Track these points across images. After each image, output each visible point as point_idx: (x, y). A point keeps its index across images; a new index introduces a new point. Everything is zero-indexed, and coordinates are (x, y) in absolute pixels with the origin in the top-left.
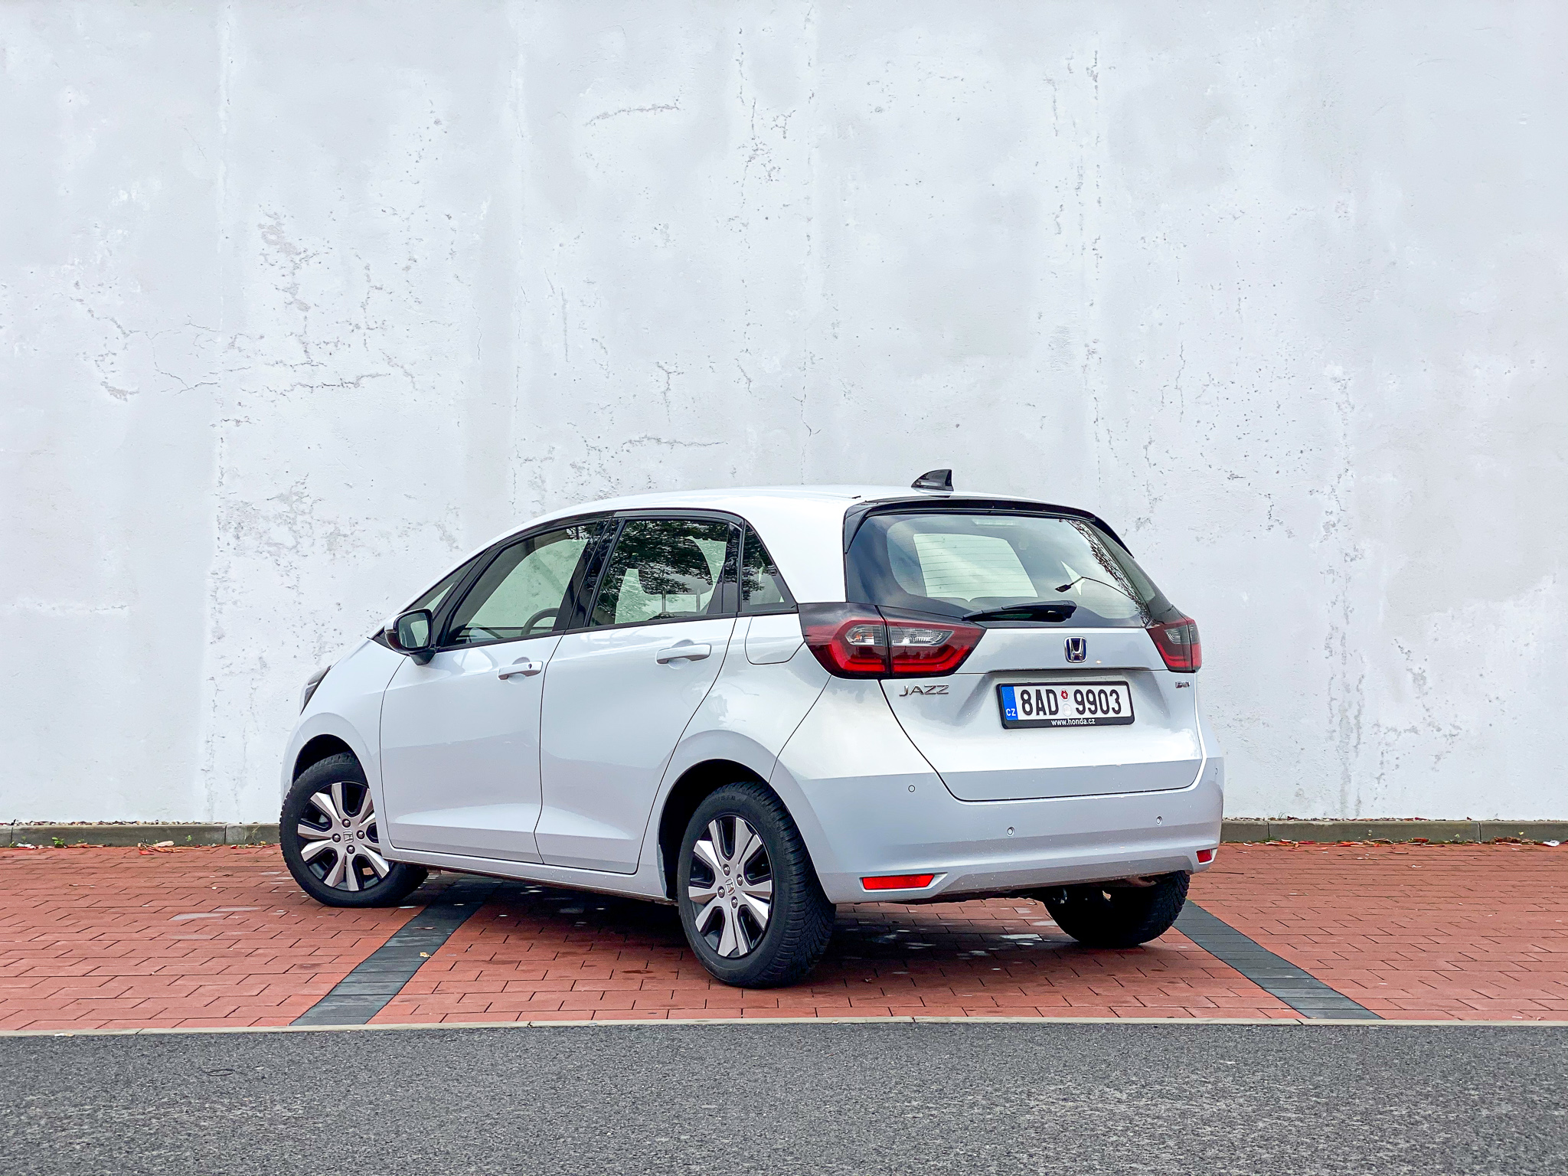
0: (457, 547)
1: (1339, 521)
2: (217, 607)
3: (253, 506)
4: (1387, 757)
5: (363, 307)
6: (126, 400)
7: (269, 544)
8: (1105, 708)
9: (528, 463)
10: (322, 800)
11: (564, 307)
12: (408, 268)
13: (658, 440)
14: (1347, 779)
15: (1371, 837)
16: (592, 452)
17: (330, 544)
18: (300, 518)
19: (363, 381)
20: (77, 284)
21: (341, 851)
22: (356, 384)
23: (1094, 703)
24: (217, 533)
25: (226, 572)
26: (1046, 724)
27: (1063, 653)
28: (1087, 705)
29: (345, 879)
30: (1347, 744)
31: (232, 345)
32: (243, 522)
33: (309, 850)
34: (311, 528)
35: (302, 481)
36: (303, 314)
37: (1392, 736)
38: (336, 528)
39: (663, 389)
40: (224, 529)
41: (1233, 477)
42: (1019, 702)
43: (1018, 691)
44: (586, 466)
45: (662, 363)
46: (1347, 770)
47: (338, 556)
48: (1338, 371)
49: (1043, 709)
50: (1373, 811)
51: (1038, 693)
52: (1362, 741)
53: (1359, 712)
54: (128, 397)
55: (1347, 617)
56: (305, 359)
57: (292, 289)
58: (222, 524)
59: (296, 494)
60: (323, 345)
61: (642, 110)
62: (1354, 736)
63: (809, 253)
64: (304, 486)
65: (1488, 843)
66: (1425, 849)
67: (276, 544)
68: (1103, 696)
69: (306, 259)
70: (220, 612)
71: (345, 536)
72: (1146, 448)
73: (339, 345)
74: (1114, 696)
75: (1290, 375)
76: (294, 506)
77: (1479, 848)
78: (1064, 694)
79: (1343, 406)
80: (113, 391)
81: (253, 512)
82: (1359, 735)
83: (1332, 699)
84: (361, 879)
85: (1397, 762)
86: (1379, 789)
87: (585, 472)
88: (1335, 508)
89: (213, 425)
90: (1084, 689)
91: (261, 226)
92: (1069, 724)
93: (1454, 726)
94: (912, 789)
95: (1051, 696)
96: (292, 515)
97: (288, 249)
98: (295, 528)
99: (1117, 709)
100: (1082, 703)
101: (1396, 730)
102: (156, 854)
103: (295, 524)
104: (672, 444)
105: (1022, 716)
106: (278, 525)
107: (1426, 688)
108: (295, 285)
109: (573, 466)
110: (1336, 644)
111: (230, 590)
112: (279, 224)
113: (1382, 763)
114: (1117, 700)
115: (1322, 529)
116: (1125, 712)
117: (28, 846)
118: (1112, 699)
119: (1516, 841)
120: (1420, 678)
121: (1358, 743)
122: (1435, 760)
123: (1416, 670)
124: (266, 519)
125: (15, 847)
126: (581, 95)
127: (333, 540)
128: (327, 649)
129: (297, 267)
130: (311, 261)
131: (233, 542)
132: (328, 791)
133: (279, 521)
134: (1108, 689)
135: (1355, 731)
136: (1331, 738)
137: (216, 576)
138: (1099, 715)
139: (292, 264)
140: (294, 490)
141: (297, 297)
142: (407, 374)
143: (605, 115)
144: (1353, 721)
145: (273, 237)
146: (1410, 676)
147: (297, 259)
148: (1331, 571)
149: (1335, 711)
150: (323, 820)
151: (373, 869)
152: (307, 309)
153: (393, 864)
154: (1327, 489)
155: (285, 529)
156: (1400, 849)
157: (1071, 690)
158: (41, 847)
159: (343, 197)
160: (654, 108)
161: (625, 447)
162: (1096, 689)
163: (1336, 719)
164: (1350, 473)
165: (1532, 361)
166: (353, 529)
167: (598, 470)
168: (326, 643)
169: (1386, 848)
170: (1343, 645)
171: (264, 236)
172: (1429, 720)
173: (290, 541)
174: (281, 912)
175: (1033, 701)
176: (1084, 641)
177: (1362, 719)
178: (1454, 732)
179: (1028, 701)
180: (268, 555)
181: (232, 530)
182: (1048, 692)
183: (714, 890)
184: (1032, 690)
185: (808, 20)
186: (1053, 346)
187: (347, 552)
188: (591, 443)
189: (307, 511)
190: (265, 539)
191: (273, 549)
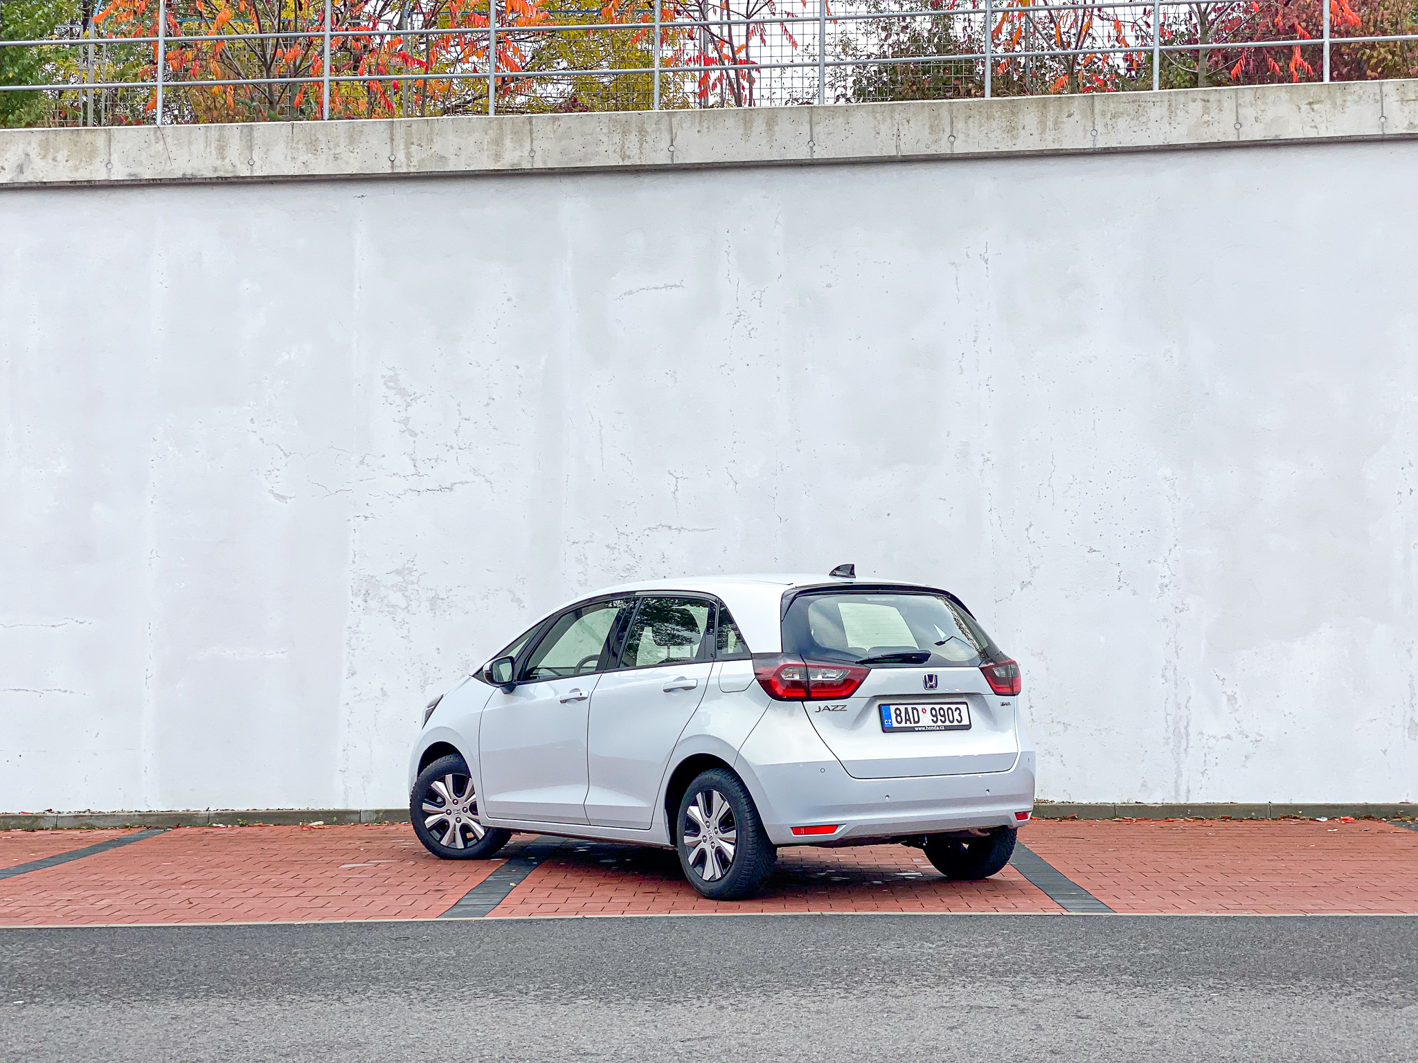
0: (524, 607)
1: (1170, 582)
2: (351, 651)
3: (377, 578)
4: (1208, 757)
5: (456, 433)
6: (286, 502)
7: (388, 606)
8: (951, 719)
9: (575, 545)
10: (439, 786)
11: (601, 430)
12: (488, 404)
13: (670, 527)
14: (1179, 774)
15: (1190, 815)
16: (622, 537)
17: (432, 605)
18: (410, 587)
19: (455, 487)
20: (252, 419)
21: (452, 822)
22: (451, 489)
23: (944, 716)
24: (351, 598)
25: (357, 626)
26: (912, 730)
27: (922, 684)
28: (939, 717)
29: (454, 841)
30: (1179, 747)
31: (362, 462)
32: (370, 590)
33: (430, 821)
34: (418, 594)
35: (412, 560)
36: (412, 439)
37: (1212, 740)
38: (436, 594)
39: (673, 490)
40: (355, 595)
41: (1091, 550)
42: (893, 716)
43: (893, 708)
44: (617, 546)
45: (672, 471)
46: (1179, 767)
47: (438, 614)
48: (1168, 472)
49: (909, 720)
50: (1199, 798)
51: (906, 709)
52: (1190, 745)
53: (1188, 723)
54: (288, 500)
55: (1177, 652)
56: (414, 471)
57: (406, 421)
58: (355, 591)
59: (407, 569)
60: (427, 461)
61: (657, 288)
62: (1184, 742)
63: (779, 390)
64: (413, 563)
65: (1276, 819)
66: (1229, 823)
67: (393, 606)
68: (950, 711)
69: (415, 399)
70: (353, 656)
71: (442, 599)
72: (1027, 529)
73: (439, 461)
74: (958, 711)
75: (1132, 476)
76: (406, 578)
77: (1269, 822)
78: (924, 711)
79: (1172, 498)
80: (278, 497)
81: (377, 583)
82: (1188, 741)
83: (1167, 714)
84: (465, 840)
85: (1217, 761)
86: (1203, 781)
87: (616, 551)
88: (1168, 573)
89: (349, 520)
90: (937, 707)
91: (383, 377)
92: (926, 730)
93: (1258, 734)
94: (823, 770)
95: (915, 711)
96: (404, 585)
97: (402, 392)
98: (407, 594)
99: (959, 719)
100: (936, 716)
101: (1215, 737)
102: (313, 830)
103: (407, 591)
104: (679, 530)
105: (895, 724)
106: (395, 592)
107: (1236, 706)
108: (407, 418)
109: (608, 546)
110: (1169, 674)
111: (360, 640)
112: (396, 375)
113: (1205, 761)
114: (960, 714)
115: (1158, 589)
116: (965, 722)
117: (221, 825)
118: (956, 714)
119: (1295, 818)
120: (1232, 699)
121: (1187, 747)
122: (1244, 759)
123: (1229, 693)
124: (385, 586)
125: (211, 826)
126: (613, 278)
127: (434, 602)
128: (430, 682)
129: (408, 405)
130: (419, 401)
131: (363, 604)
132: (443, 780)
134: (953, 707)
135: (1185, 737)
136: (1167, 743)
137: (350, 630)
138: (947, 723)
139: (405, 403)
140: (407, 566)
141: (409, 426)
142: (487, 481)
143: (630, 293)
144: (1183, 731)
145: (391, 384)
146: (1225, 698)
147: (409, 399)
148: (1165, 620)
149: (1170, 723)
150: (439, 800)
151: (474, 833)
152: (416, 435)
153: (487, 829)
154: (1161, 560)
155: (400, 595)
156: (1208, 823)
157: (928, 707)
158: (229, 826)
159: (442, 354)
160: (666, 286)
161: (646, 533)
162: (945, 707)
163: (1171, 729)
164: (1177, 547)
165: (1312, 465)
166: (448, 594)
167: (627, 549)
168: (429, 677)
169: (1199, 822)
170: (1175, 674)
171: (385, 384)
172: (1240, 729)
173: (404, 605)
174: (412, 863)
175: (903, 715)
176: (936, 676)
177: (1190, 729)
178: (1259, 739)
179: (900, 715)
180: (387, 614)
181: (362, 596)
182: (913, 709)
183: (700, 837)
184: (902, 708)
185: (776, 222)
186: (958, 456)
187: (444, 611)
188: (621, 530)
189: (415, 581)
190: (385, 602)
191: (391, 609)
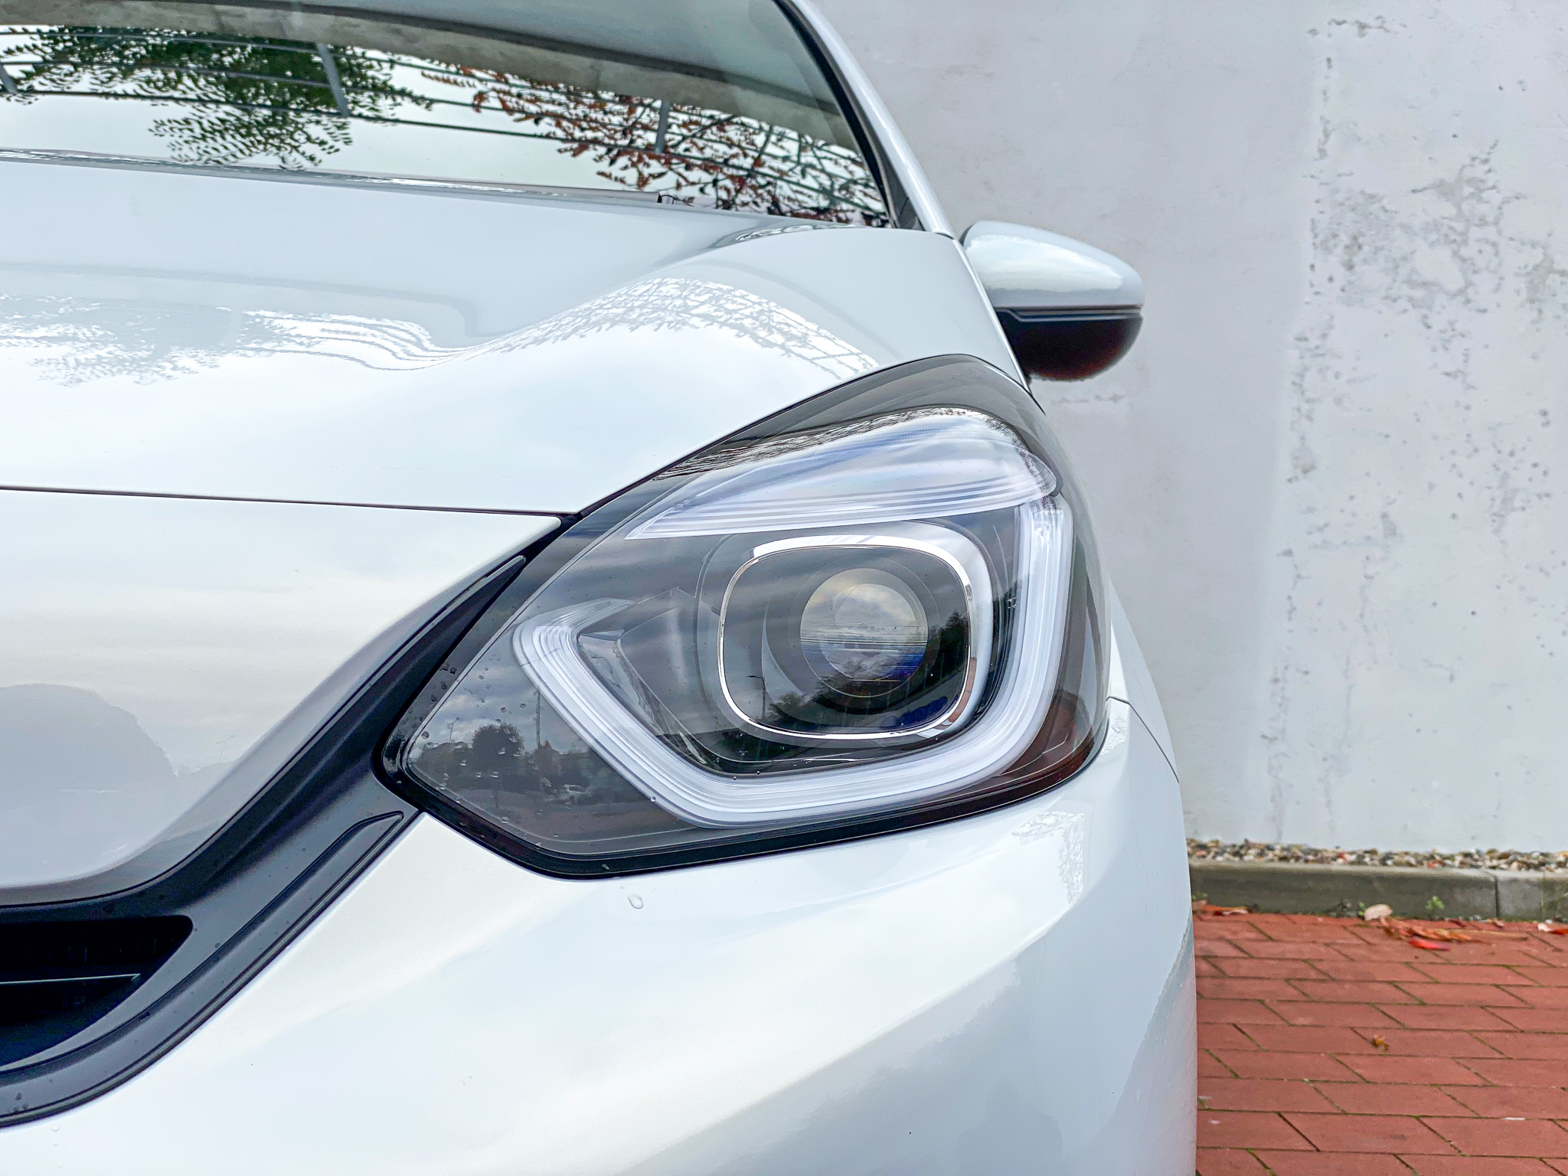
2: (1305, 407)
3: (1385, 202)
7: (1410, 283)
17: (1533, 287)
18: (1475, 233)
24: (1311, 254)
25: (1324, 336)
32: (1363, 235)
34: (1497, 254)
35: (1484, 156)
38: (1546, 257)
40: (1325, 247)
47: (1549, 315)
58: (1321, 237)
59: (1470, 182)
64: (1486, 167)
67: (1425, 284)
70: (1310, 418)
71: (1563, 274)
76: (1465, 206)
81: (1383, 216)
89: (1313, 33)
96: (1459, 226)
98: (1465, 252)
103: (1465, 243)
106: (1432, 244)
111: (1329, 374)
124: (1407, 228)
127: (1539, 281)
131: (1340, 273)
133: (1434, 237)
137: (1303, 344)
140: (1468, 173)
155: (1445, 253)
168: (1515, 491)
173: (1454, 282)
180: (1409, 306)
181: (1339, 250)
189: (1490, 219)
190: (1404, 271)
191: (1418, 293)
